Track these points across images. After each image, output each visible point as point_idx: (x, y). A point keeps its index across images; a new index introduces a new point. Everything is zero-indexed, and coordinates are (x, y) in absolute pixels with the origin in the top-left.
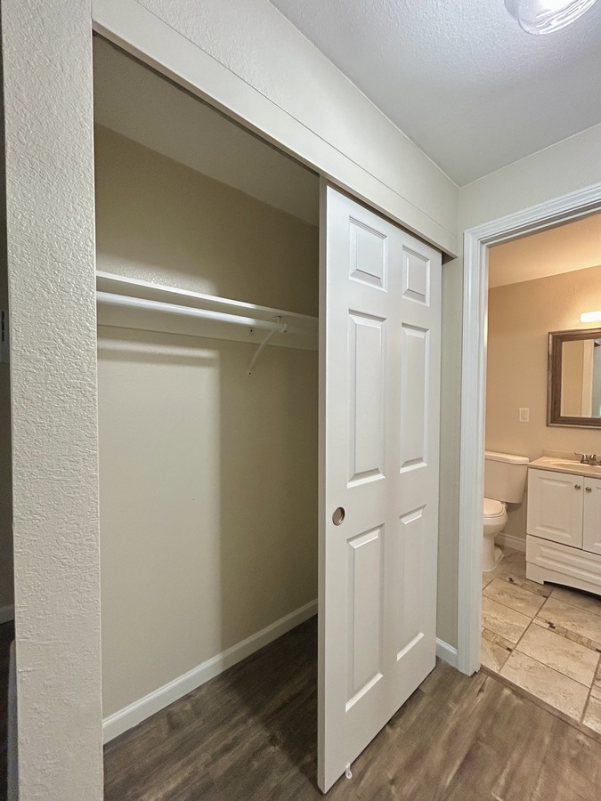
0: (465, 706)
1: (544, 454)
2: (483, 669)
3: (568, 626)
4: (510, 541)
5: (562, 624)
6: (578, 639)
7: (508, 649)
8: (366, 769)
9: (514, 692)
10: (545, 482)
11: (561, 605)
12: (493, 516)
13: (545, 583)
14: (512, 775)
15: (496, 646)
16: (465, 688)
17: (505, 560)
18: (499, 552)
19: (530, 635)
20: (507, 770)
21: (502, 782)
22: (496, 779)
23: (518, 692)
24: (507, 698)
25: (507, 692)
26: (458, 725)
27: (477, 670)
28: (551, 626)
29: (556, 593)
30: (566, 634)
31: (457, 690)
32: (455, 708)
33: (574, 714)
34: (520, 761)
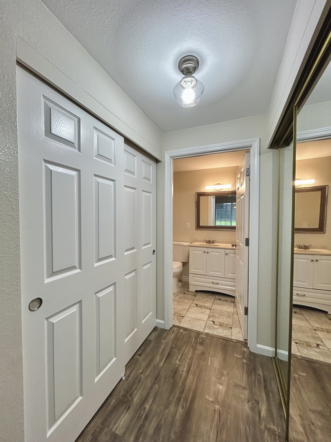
0: (167, 339)
1: (195, 241)
2: (174, 326)
3: (202, 304)
4: (184, 278)
5: (200, 304)
6: (205, 307)
7: (183, 317)
8: (131, 373)
9: (184, 330)
10: (195, 252)
11: (200, 298)
12: (178, 268)
13: (196, 291)
14: (182, 355)
15: (178, 317)
16: (167, 334)
17: (182, 286)
18: (180, 284)
19: (190, 310)
20: (181, 353)
21: (179, 358)
22: (177, 358)
23: (185, 329)
24: (182, 332)
25: (182, 330)
26: (165, 346)
27: (172, 326)
28: (197, 305)
29: (199, 294)
30: (201, 307)
31: (164, 336)
32: (164, 341)
33: (201, 330)
34: (185, 350)
